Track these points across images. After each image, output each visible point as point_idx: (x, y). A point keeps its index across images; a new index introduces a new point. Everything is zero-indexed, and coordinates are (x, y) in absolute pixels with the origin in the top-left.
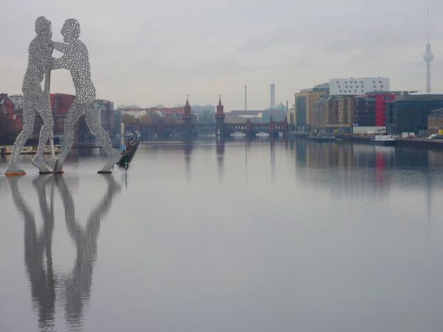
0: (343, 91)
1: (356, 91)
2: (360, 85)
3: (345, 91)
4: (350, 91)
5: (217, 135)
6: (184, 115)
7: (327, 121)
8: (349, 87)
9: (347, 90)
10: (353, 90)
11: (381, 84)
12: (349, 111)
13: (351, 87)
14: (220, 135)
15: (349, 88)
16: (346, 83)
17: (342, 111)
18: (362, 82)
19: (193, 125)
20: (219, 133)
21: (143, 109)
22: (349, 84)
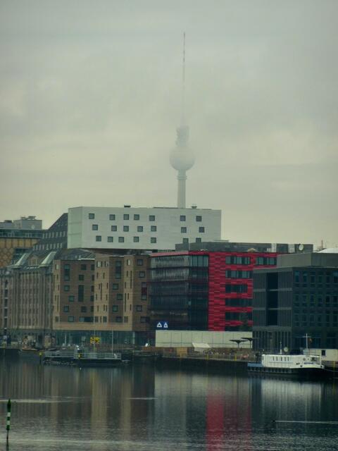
0: (104, 239)
1: (136, 239)
2: (147, 225)
3: (111, 239)
4: (121, 239)
7: (56, 314)
8: (120, 229)
9: (116, 235)
10: (129, 237)
11: (200, 224)
12: (128, 291)
13: (126, 229)
15: (120, 232)
16: (113, 217)
17: (106, 291)
18: (152, 218)
22: (120, 223)
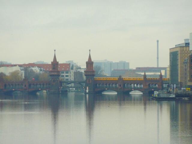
5: (86, 93)
6: (51, 72)
14: (89, 93)
19: (61, 82)
20: (87, 91)
21: (15, 65)
